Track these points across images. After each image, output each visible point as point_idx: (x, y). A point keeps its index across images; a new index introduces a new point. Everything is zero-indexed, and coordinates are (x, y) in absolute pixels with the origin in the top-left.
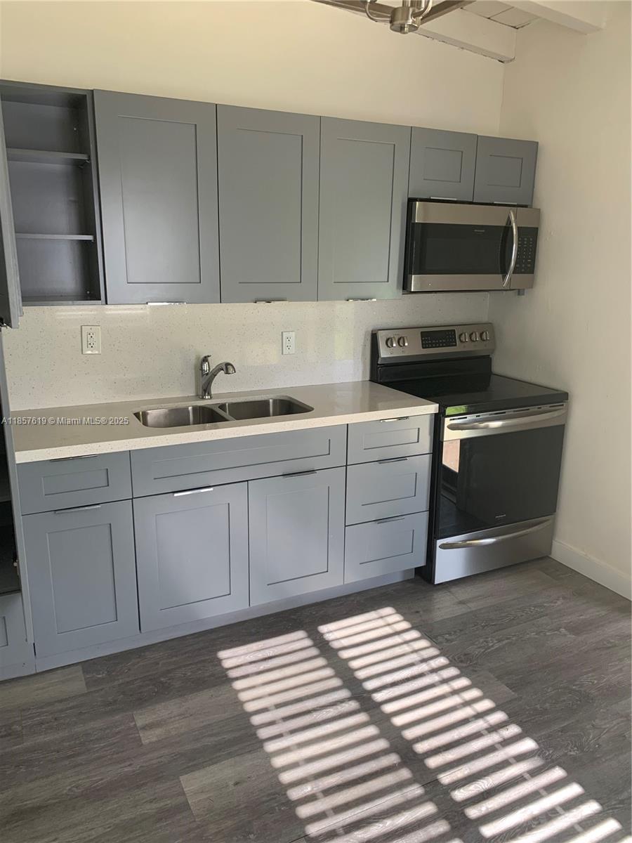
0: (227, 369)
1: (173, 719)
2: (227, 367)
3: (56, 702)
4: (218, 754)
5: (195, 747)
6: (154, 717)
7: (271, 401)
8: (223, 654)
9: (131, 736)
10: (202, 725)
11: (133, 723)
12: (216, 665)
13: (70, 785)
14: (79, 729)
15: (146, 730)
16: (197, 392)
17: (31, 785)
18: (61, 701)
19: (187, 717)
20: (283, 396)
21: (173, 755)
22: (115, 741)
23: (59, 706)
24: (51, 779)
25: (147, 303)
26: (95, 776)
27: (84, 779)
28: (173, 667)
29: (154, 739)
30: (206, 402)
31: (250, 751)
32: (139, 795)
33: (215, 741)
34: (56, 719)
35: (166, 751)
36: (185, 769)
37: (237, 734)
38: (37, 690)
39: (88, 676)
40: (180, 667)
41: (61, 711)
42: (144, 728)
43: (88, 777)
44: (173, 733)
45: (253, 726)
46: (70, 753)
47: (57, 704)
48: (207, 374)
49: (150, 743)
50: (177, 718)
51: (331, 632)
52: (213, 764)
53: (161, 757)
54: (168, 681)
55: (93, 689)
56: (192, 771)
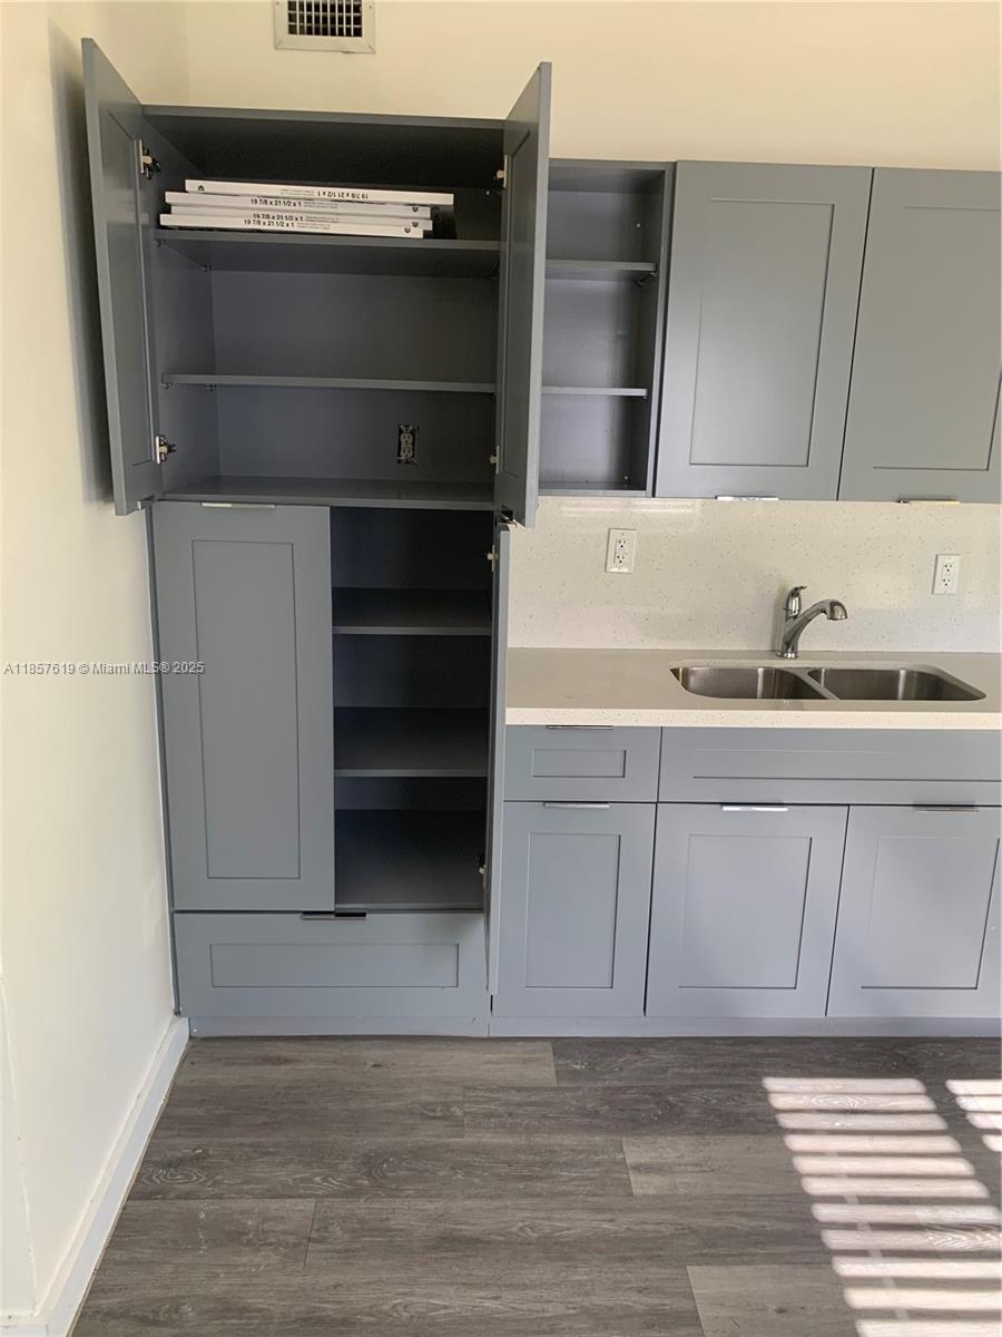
0: (832, 610)
1: (683, 1168)
2: (833, 609)
3: (513, 1088)
4: (754, 1250)
5: (716, 1225)
6: (654, 1155)
7: (902, 673)
8: (772, 1083)
9: (617, 1175)
10: (728, 1192)
11: (621, 1156)
12: (760, 1099)
13: (523, 1221)
14: (541, 1139)
15: (640, 1172)
16: (773, 645)
17: (469, 1203)
18: (519, 1090)
19: (705, 1171)
20: (926, 667)
21: (679, 1227)
22: (591, 1175)
23: (517, 1097)
24: (496, 1203)
25: (716, 498)
26: (560, 1220)
27: (543, 1219)
28: (688, 1082)
29: (651, 1192)
30: (788, 663)
31: (807, 1263)
32: (621, 1273)
33: (750, 1227)
34: (510, 1115)
35: (669, 1217)
36: (696, 1256)
37: (788, 1227)
38: (487, 1063)
39: (560, 1062)
40: (700, 1087)
41: (519, 1105)
42: (638, 1168)
43: (549, 1219)
44: (682, 1191)
45: (816, 1221)
46: (526, 1172)
47: (513, 1092)
48: (795, 617)
49: (644, 1196)
50: (690, 1168)
51: (972, 1096)
52: (744, 1263)
53: (658, 1224)
54: (681, 1105)
55: (564, 1085)
56: (707, 1264)
